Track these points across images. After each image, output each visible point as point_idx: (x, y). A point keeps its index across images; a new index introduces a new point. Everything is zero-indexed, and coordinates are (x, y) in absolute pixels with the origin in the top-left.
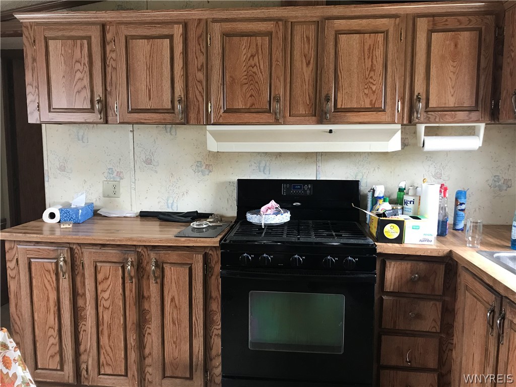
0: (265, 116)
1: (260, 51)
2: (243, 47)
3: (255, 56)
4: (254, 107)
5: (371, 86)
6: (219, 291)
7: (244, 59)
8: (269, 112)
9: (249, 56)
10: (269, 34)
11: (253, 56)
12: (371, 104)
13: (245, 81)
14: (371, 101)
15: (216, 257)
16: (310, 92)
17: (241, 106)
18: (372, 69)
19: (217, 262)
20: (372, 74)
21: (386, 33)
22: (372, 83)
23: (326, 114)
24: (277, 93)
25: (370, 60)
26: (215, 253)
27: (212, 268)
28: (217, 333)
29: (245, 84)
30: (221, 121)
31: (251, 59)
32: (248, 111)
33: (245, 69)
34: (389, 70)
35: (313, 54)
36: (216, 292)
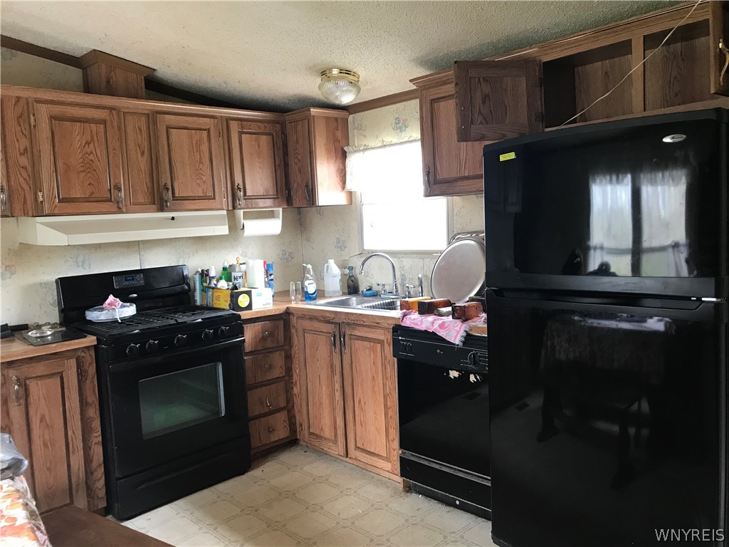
0: (106, 206)
1: (95, 139)
2: (77, 133)
3: (90, 142)
4: (93, 196)
5: (202, 177)
6: (95, 395)
7: (78, 146)
8: (110, 200)
9: (84, 143)
10: (104, 122)
11: (88, 143)
12: (203, 193)
13: (82, 169)
14: (203, 190)
15: (90, 358)
16: (147, 181)
17: (78, 195)
18: (201, 162)
19: (90, 364)
20: (201, 165)
21: (208, 130)
22: (202, 174)
23: (166, 202)
24: (117, 182)
25: (198, 153)
26: (88, 355)
27: (86, 372)
28: (97, 442)
29: (82, 172)
30: (57, 211)
31: (87, 146)
32: (87, 200)
33: (80, 156)
34: (214, 163)
35: (146, 144)
36: (93, 397)
